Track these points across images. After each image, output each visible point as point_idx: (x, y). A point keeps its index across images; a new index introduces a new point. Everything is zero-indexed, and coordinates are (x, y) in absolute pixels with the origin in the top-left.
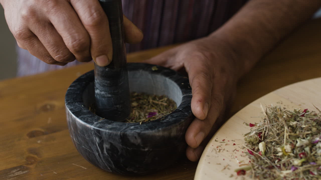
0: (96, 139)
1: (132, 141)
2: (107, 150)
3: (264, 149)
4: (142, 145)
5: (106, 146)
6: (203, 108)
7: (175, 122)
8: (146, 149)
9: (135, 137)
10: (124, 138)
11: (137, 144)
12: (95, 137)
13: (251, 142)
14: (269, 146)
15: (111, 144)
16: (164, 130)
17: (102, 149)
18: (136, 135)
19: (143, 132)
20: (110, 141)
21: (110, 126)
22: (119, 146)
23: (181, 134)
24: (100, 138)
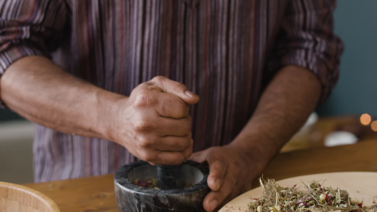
0: (135, 201)
1: (162, 201)
2: (144, 210)
3: (260, 210)
4: (169, 206)
5: (143, 206)
6: (215, 181)
7: (195, 190)
8: (173, 209)
9: (165, 199)
10: (156, 199)
11: (165, 204)
12: (135, 199)
13: (252, 207)
14: (265, 208)
15: (146, 204)
16: (186, 195)
17: (140, 209)
18: (165, 197)
19: (170, 195)
20: (145, 201)
21: (146, 191)
22: (152, 205)
23: (200, 200)
24: (139, 199)
